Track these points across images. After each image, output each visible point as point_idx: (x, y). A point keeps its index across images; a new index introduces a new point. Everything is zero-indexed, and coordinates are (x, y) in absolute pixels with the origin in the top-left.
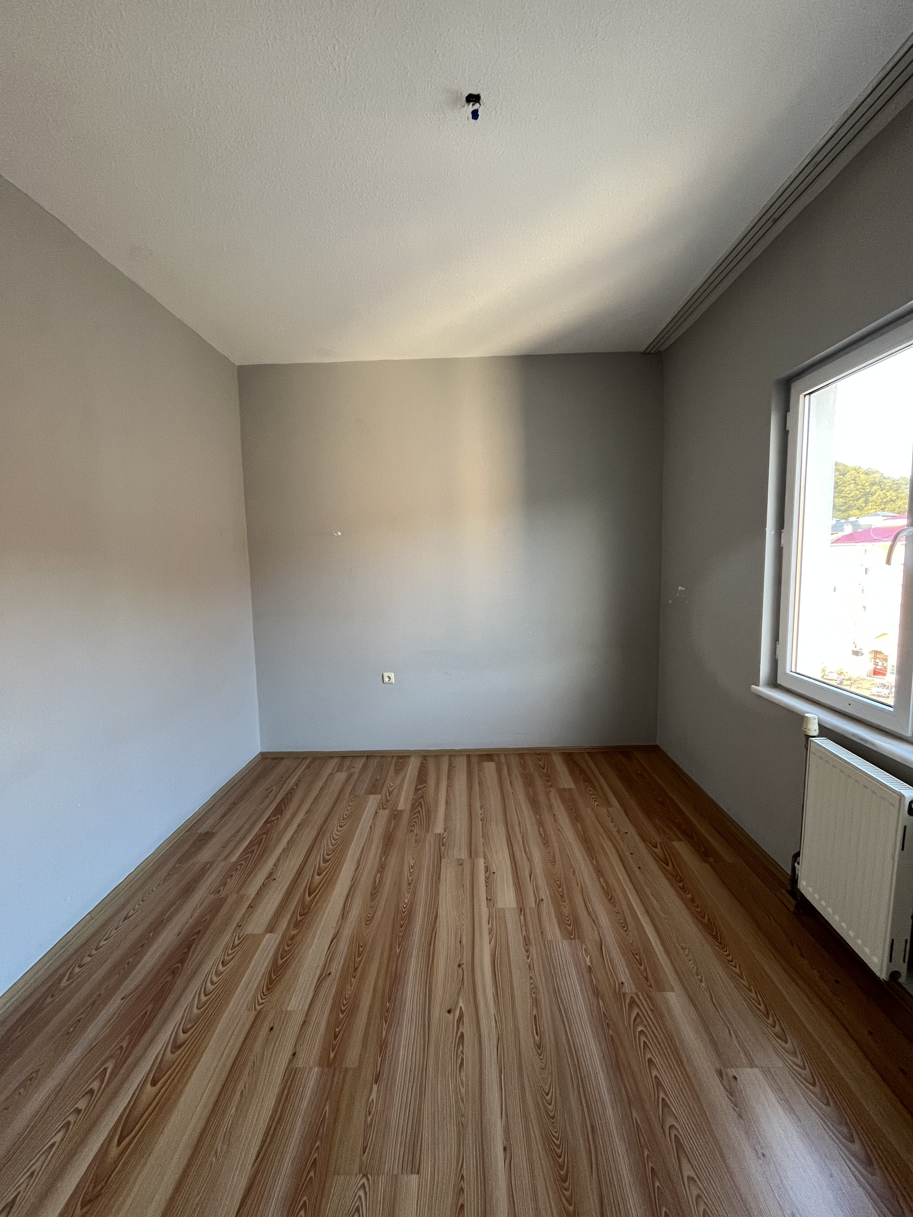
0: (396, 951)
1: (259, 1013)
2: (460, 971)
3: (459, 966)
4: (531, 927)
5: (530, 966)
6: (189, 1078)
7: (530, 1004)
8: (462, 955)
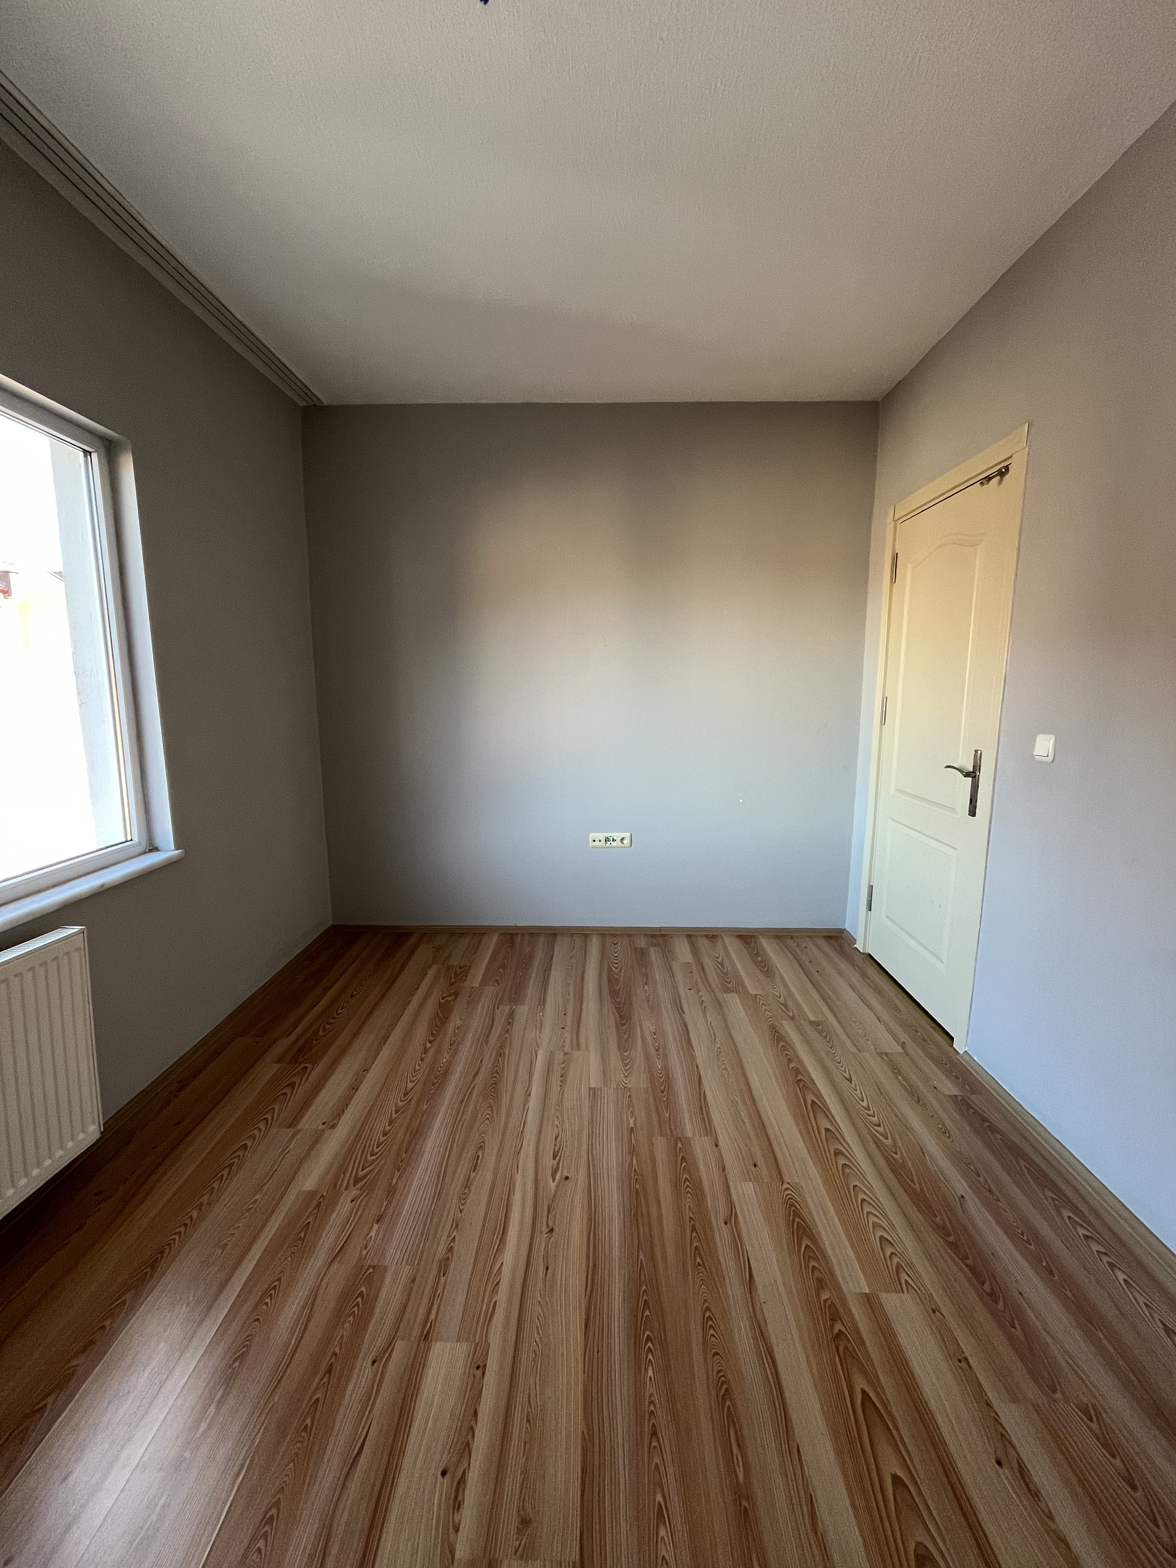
0: (645, 1256)
1: (783, 1182)
2: (551, 1224)
3: (552, 1230)
4: (426, 1294)
5: (457, 1226)
6: (801, 1133)
7: (475, 1183)
8: (547, 1245)
